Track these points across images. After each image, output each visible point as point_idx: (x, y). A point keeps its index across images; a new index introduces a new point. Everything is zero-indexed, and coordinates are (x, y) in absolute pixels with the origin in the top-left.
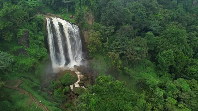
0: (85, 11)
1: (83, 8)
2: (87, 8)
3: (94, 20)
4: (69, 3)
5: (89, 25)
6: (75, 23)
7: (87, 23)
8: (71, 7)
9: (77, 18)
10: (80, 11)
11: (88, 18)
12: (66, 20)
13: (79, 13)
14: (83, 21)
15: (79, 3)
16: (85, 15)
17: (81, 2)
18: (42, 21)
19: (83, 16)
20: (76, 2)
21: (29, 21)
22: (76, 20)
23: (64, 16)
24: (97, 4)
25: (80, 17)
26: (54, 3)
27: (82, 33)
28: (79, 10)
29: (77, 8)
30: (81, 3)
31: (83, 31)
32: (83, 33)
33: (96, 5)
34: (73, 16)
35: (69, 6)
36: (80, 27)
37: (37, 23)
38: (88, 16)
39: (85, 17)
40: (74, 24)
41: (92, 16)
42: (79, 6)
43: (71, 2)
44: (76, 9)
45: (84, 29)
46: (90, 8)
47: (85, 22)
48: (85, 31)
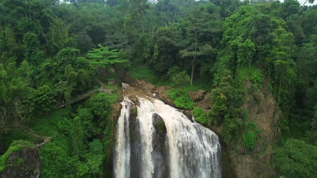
0: (249, 85)
1: (242, 73)
2: (257, 74)
3: (277, 116)
4: (199, 57)
5: (258, 136)
6: (209, 124)
7: (253, 127)
8: (203, 70)
9: (216, 110)
10: (231, 83)
11: (256, 108)
12: (179, 109)
13: (226, 94)
14: (239, 120)
15: (230, 56)
16: (248, 98)
17: (236, 56)
18: (108, 108)
19: (238, 103)
20: (221, 56)
21: (72, 105)
22: (211, 116)
23: (177, 96)
24: (294, 64)
25: (228, 106)
26: (159, 57)
27: (230, 160)
28: (228, 80)
29: (222, 71)
30: (236, 59)
31: (233, 155)
32: (234, 160)
33: (292, 65)
34: (205, 94)
35: (198, 66)
36: (226, 141)
37: (93, 112)
38: (256, 100)
39: (246, 106)
40: (205, 125)
41: (271, 101)
42: (229, 68)
43: (205, 55)
44: (216, 76)
45: (239, 147)
46: (267, 76)
47: (247, 123)
48: (244, 154)
